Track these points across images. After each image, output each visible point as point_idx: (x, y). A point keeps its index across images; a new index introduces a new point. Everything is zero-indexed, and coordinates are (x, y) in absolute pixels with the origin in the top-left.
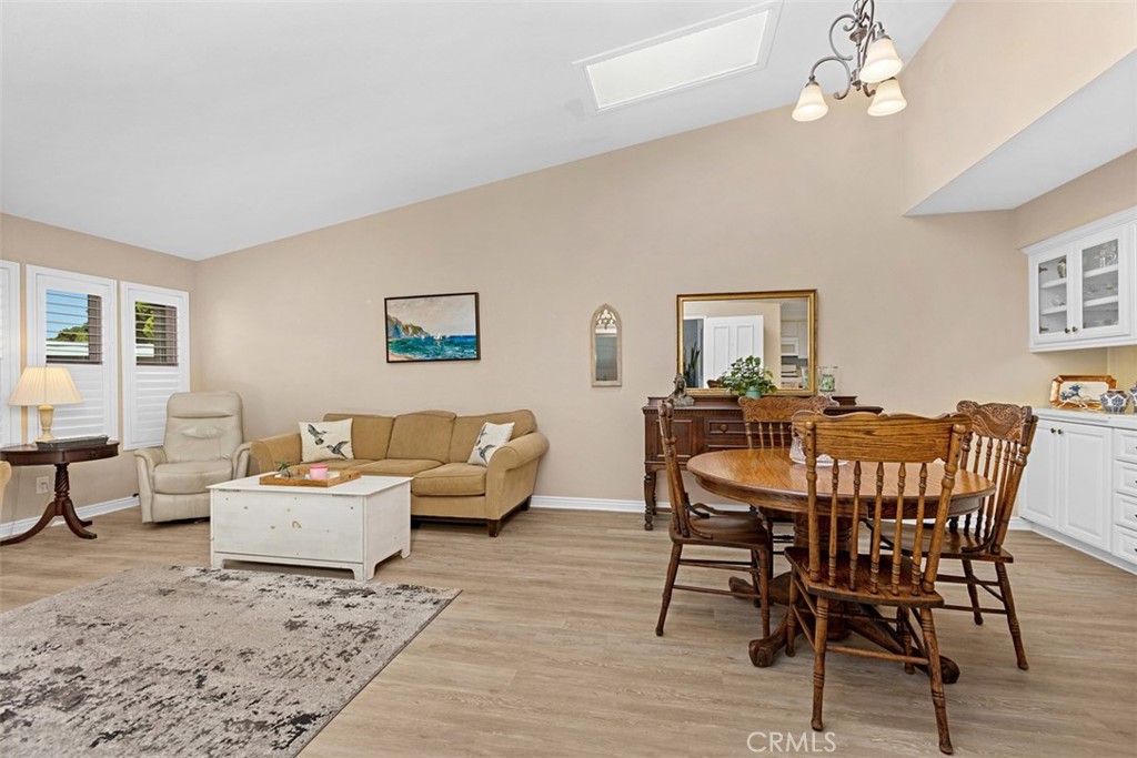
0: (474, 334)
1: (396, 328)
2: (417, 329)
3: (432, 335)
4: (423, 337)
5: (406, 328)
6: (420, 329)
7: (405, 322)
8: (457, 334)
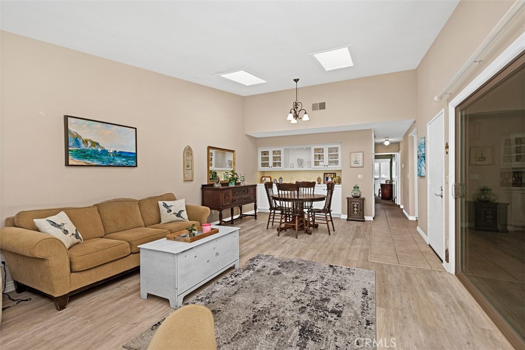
0: (135, 152)
1: (76, 140)
2: (95, 144)
3: (106, 149)
4: (100, 150)
5: (86, 142)
6: (97, 144)
7: (84, 137)
8: (124, 151)
